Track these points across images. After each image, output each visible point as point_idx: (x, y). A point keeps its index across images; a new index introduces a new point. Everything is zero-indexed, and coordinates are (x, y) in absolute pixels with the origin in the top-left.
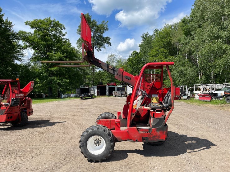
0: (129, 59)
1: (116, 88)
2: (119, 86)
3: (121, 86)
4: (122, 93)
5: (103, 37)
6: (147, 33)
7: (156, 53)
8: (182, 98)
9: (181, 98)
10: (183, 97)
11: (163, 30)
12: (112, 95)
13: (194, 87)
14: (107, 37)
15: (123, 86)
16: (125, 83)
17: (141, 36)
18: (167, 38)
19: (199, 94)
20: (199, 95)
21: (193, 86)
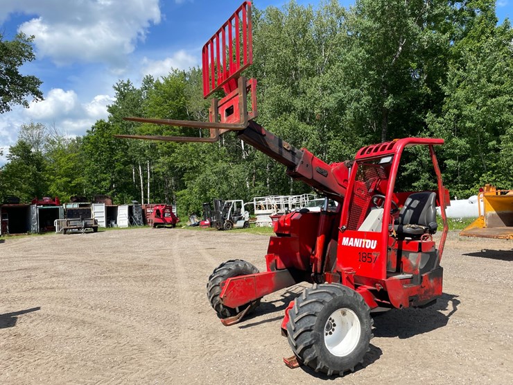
0: (87, 138)
1: (61, 212)
2: (70, 206)
3: (76, 206)
4: (85, 224)
5: (20, 76)
6: (128, 81)
7: (155, 128)
8: (235, 225)
9: (232, 225)
10: (236, 223)
11: (167, 82)
12: (53, 229)
13: (255, 203)
14: (30, 77)
15: (80, 206)
16: (85, 199)
17: (115, 87)
18: (177, 98)
19: (272, 215)
20: (272, 218)
21: (253, 201)
